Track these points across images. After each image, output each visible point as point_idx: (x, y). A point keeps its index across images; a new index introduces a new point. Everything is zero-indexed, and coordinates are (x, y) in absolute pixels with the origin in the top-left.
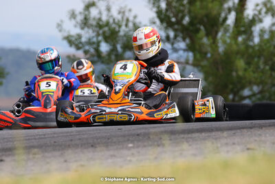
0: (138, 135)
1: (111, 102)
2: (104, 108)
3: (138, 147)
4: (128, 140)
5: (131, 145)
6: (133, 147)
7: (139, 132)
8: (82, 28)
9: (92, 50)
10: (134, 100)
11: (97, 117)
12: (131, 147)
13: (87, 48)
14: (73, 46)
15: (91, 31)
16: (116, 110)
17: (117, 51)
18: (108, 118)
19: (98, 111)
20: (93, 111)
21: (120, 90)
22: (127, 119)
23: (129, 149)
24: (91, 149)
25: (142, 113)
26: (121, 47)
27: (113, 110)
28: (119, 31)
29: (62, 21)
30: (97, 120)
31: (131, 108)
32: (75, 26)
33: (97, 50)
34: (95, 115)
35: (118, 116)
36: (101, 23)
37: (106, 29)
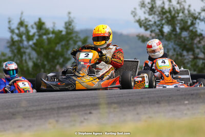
0: (192, 95)
3: (192, 103)
4: (185, 98)
5: (186, 102)
6: (188, 104)
7: (192, 92)
8: (150, 15)
9: (157, 31)
12: (187, 104)
13: (153, 29)
14: (143, 27)
15: (156, 17)
17: (176, 31)
23: (186, 105)
24: (156, 105)
26: (179, 29)
28: (178, 16)
29: (135, 9)
32: (145, 13)
33: (161, 31)
36: (164, 11)
37: (168, 14)
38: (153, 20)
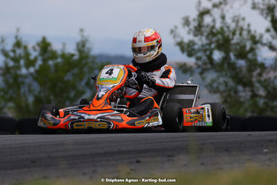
1: (92, 108)
2: (83, 115)
8: (195, 35)
9: (204, 58)
10: (118, 107)
11: (75, 124)
13: (199, 54)
14: (186, 53)
15: (204, 38)
16: (95, 117)
17: (230, 59)
18: (86, 125)
19: (77, 118)
20: (72, 117)
21: (103, 95)
22: (106, 127)
25: (122, 120)
26: (235, 55)
27: (92, 117)
28: (233, 39)
29: (176, 27)
30: (75, 127)
31: (112, 115)
32: (189, 33)
33: (210, 58)
34: (73, 121)
35: (97, 123)
36: (214, 31)
37: (220, 36)
38: (200, 43)
